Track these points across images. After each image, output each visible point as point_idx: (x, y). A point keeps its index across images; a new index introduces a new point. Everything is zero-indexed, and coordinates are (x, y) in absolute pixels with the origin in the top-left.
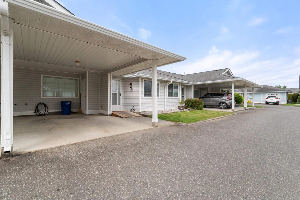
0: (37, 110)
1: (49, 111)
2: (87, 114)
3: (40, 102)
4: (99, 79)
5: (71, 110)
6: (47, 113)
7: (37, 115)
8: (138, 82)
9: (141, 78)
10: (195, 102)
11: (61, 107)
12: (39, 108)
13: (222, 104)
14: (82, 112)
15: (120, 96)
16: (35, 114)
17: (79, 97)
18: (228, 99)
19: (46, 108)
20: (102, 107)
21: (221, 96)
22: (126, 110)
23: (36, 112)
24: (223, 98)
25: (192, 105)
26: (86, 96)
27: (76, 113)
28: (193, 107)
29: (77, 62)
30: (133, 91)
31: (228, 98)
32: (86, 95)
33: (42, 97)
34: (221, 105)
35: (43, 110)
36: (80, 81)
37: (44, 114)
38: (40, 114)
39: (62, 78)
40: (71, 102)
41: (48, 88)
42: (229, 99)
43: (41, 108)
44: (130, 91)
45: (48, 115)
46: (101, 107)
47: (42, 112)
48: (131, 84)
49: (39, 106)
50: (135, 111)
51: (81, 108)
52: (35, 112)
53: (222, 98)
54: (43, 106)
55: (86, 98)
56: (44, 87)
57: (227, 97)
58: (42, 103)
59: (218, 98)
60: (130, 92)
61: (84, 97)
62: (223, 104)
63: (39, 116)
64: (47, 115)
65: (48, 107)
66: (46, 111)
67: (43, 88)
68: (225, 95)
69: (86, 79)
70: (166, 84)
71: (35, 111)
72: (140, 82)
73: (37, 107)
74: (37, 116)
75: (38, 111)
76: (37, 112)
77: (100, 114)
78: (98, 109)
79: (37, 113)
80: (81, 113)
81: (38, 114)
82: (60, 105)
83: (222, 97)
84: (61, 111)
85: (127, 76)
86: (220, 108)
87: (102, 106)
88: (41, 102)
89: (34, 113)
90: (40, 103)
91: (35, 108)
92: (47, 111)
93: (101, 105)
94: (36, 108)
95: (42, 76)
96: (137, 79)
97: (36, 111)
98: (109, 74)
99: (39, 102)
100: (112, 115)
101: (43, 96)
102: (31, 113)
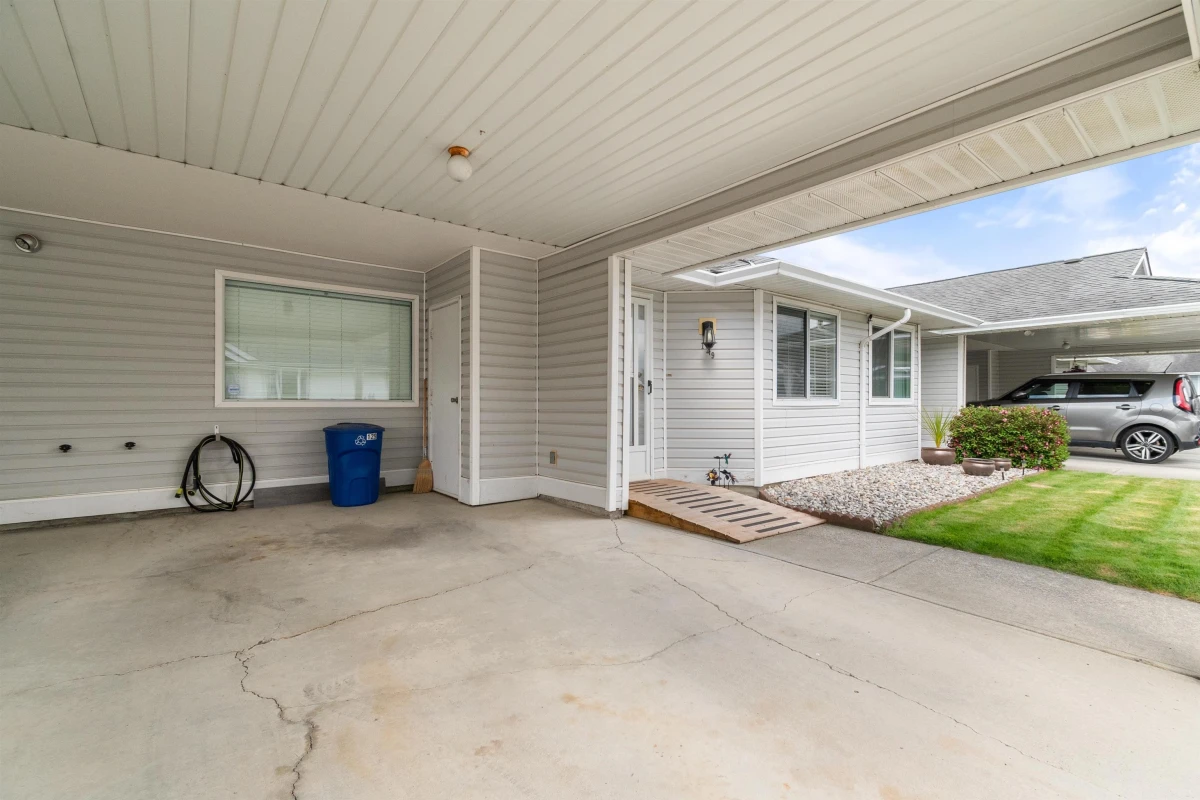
0: (191, 478)
1: (260, 484)
2: (475, 502)
3: (210, 433)
4: (537, 298)
5: (383, 473)
6: (250, 498)
7: (192, 506)
8: (748, 315)
9: (762, 292)
10: (1030, 428)
11: (325, 459)
12: (202, 467)
13: (1138, 435)
14: (439, 486)
15: (647, 396)
16: (181, 503)
17: (415, 403)
18: (1182, 408)
19: (246, 464)
20: (559, 461)
21: (1133, 392)
22: (677, 475)
23: (185, 493)
24: (1146, 404)
25: (1010, 444)
26: (467, 398)
27: (408, 489)
28: (1018, 454)
29: (456, 152)
30: (718, 363)
31: (1179, 402)
32: (466, 387)
33: (219, 402)
34: (1133, 441)
35: (228, 481)
36: (421, 311)
37: (231, 500)
38: (211, 504)
39: (326, 294)
40: (379, 431)
41: (250, 358)
42: (1188, 406)
43: (214, 466)
44: (698, 364)
45: (252, 507)
46: (547, 460)
47: (222, 489)
48: (707, 326)
49: (202, 454)
50: (736, 484)
51: (429, 465)
52: (180, 491)
53: (1136, 405)
54: (228, 452)
55: (466, 410)
56: (228, 354)
57: (1174, 401)
58: (223, 438)
59: (1111, 406)
60: (700, 374)
61: (455, 400)
62: (1147, 435)
63: (205, 515)
64: (252, 505)
65: (257, 463)
66: (246, 484)
67: (227, 359)
68: (1155, 385)
69: (466, 296)
70: (865, 326)
71: (184, 486)
72: (760, 317)
73: (194, 459)
74: (194, 513)
75: (198, 485)
76: (192, 494)
77: (539, 498)
78: (529, 469)
79: (190, 497)
80: (432, 491)
81: (197, 500)
82: (323, 448)
83: (1140, 399)
84: (325, 479)
85: (701, 277)
86: (1128, 458)
87: (560, 451)
88: (216, 431)
89: (177, 496)
90: (211, 438)
91: (183, 469)
92: (250, 483)
93: (551, 449)
94: (185, 465)
95: (220, 275)
96: (740, 298)
97: (190, 487)
98: (615, 262)
99: (205, 431)
100: (633, 511)
101: (227, 397)
102: (162, 495)
